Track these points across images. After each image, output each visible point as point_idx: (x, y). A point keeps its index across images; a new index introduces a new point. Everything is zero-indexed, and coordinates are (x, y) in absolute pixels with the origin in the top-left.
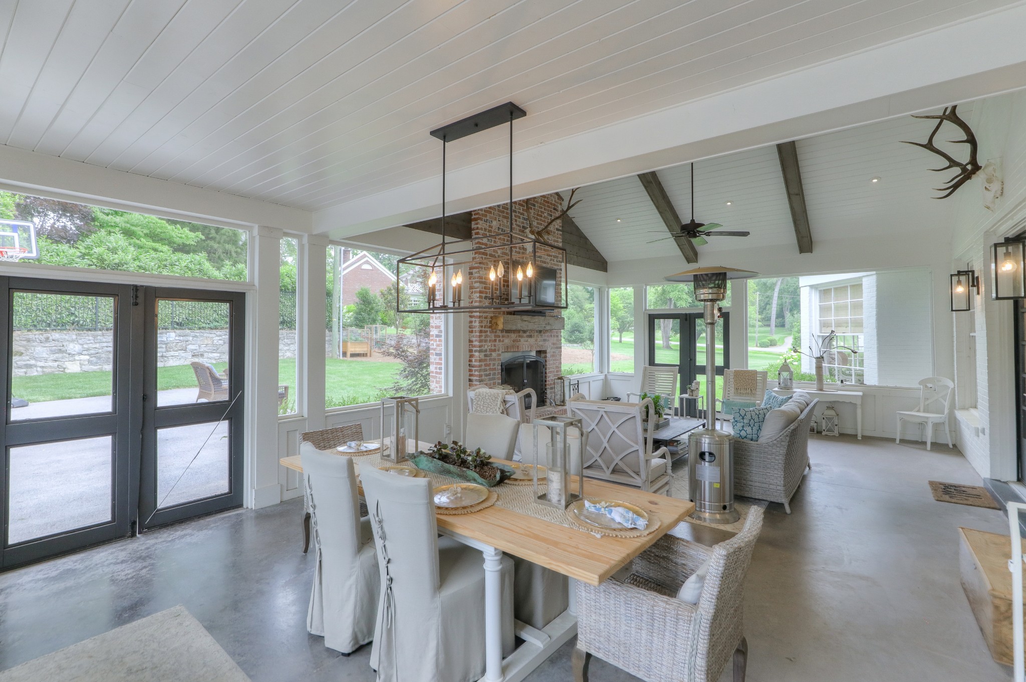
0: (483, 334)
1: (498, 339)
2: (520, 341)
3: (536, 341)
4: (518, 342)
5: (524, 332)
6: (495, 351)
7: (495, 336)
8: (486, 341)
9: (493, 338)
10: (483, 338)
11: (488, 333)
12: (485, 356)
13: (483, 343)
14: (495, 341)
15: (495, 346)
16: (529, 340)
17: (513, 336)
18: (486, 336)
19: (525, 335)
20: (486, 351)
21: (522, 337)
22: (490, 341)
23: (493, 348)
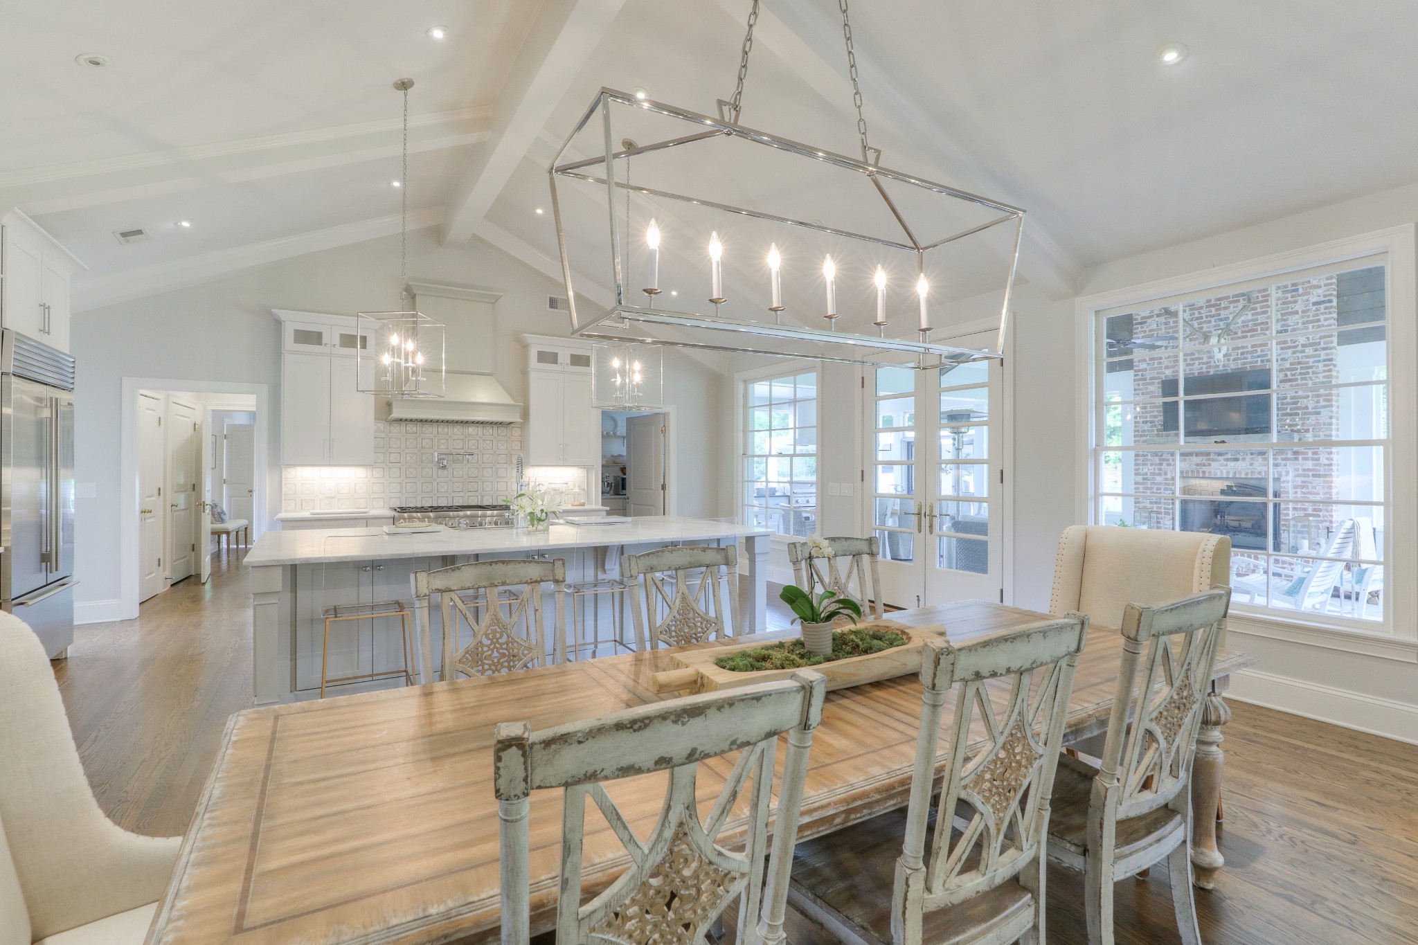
0: (1141, 458)
1: (1165, 463)
2: (1210, 465)
3: (1251, 464)
4: (1204, 465)
5: (1220, 454)
6: (1159, 474)
7: (1160, 460)
8: (1144, 465)
9: (1158, 462)
10: (1140, 462)
11: (1149, 457)
12: (1144, 479)
13: (1141, 467)
14: (1161, 464)
15: (1160, 469)
16: (1232, 464)
17: (1195, 460)
18: (1147, 460)
19: (1221, 458)
20: (1146, 474)
21: (1216, 460)
22: (1152, 465)
23: (1157, 471)
